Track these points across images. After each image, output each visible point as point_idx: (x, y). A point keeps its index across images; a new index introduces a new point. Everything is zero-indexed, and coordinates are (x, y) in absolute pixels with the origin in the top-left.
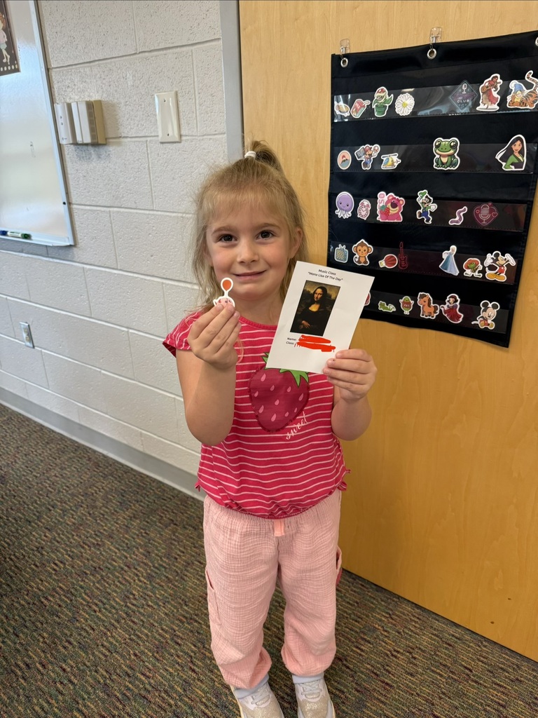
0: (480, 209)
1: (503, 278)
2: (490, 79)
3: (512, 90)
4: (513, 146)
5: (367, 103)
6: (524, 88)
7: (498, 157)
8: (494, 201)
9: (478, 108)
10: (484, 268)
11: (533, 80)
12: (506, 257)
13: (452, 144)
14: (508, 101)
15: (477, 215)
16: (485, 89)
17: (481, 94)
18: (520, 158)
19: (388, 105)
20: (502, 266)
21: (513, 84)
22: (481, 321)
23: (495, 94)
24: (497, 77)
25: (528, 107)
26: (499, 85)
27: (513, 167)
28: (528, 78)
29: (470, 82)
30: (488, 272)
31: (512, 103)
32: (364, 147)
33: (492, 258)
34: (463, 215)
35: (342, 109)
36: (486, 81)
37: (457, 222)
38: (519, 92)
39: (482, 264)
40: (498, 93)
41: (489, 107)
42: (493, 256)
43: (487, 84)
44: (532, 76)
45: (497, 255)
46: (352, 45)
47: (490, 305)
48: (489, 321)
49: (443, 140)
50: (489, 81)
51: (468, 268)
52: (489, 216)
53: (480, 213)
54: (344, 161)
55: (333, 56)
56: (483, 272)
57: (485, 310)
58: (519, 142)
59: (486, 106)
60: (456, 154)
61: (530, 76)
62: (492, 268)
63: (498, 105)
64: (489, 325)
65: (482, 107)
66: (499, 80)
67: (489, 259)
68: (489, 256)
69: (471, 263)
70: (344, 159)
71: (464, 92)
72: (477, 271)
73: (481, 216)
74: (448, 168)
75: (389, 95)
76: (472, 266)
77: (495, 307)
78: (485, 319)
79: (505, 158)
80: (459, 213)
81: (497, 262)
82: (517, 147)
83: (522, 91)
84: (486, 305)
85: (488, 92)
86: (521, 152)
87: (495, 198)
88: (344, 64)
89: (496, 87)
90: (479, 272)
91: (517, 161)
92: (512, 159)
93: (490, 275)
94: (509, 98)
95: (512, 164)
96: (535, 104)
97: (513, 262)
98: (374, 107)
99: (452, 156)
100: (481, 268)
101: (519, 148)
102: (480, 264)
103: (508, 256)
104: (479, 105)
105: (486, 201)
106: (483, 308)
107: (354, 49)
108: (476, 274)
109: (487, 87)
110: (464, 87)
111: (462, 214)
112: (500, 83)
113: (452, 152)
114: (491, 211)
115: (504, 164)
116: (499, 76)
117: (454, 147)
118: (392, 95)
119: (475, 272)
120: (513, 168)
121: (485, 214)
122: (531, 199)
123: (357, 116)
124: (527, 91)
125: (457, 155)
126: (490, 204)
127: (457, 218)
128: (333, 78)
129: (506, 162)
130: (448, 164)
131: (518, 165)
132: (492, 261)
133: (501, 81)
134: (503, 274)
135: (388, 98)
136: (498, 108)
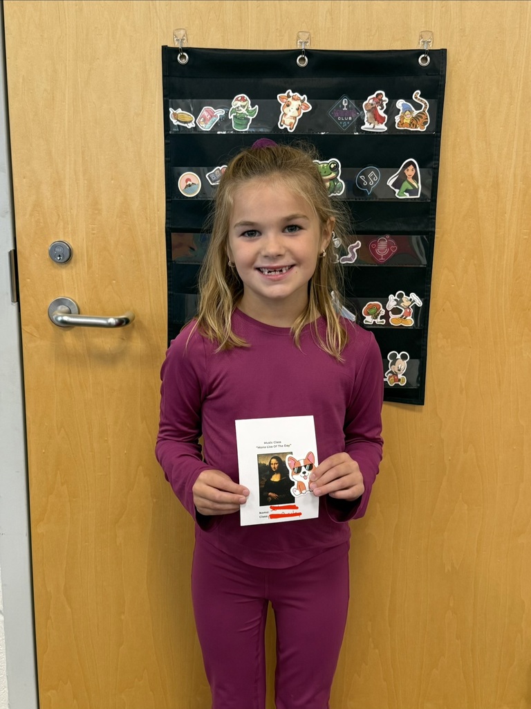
0: (376, 243)
1: (410, 322)
2: (374, 96)
3: (400, 110)
4: (406, 171)
5: (220, 113)
6: (413, 109)
7: (390, 183)
8: (391, 233)
9: (362, 128)
10: (387, 312)
11: (421, 101)
12: (411, 297)
13: (332, 166)
14: (397, 121)
15: (373, 251)
16: (370, 107)
17: (365, 112)
18: (415, 184)
19: (251, 118)
20: (408, 307)
21: (400, 103)
22: (390, 377)
23: (381, 113)
24: (381, 94)
25: (419, 129)
26: (384, 104)
27: (407, 194)
28: (416, 98)
29: (351, 97)
30: (392, 316)
31: (401, 123)
32: (221, 168)
33: (396, 300)
34: (357, 251)
35: (181, 117)
36: (369, 98)
37: (350, 259)
38: (408, 112)
39: (384, 307)
40: (384, 112)
41: (376, 127)
42: (396, 297)
43: (371, 101)
44: (420, 96)
45: (400, 296)
46: (190, 37)
47: (399, 356)
48: (400, 376)
49: (320, 162)
50: (373, 98)
51: (368, 314)
52: (387, 251)
53: (376, 247)
54: (190, 185)
55: (165, 49)
56: (386, 317)
57: (393, 364)
58: (411, 167)
59: (372, 125)
60: (338, 178)
61: (418, 96)
62: (396, 311)
63: (385, 125)
64: (399, 380)
65: (367, 127)
66: (384, 98)
67: (392, 301)
68: (391, 297)
69: (371, 307)
70: (189, 183)
71: (345, 109)
72: (379, 317)
73: (378, 251)
74: (332, 195)
75: (253, 106)
76: (373, 311)
77: (404, 357)
78: (395, 374)
79: (397, 184)
80: (352, 249)
81: (402, 304)
82: (410, 172)
83: (411, 112)
84: (394, 357)
85: (373, 111)
86: (415, 177)
87: (392, 229)
88: (183, 60)
89: (382, 105)
90: (381, 318)
91: (411, 188)
92: (405, 185)
93: (395, 320)
94: (397, 119)
95: (406, 191)
96: (426, 126)
97: (419, 303)
98: (231, 117)
99: (334, 179)
100: (383, 312)
101: (413, 174)
102: (381, 309)
103: (413, 296)
104: (364, 124)
105: (383, 233)
106: (391, 361)
107: (193, 43)
108: (378, 321)
109: (372, 105)
110: (345, 102)
111: (355, 250)
112: (385, 101)
113: (333, 175)
114: (389, 246)
115: (397, 191)
116: (383, 93)
117: (335, 169)
118: (257, 106)
119: (376, 318)
120: (407, 196)
121: (383, 247)
122: (433, 229)
123: (206, 127)
124: (416, 112)
125: (341, 178)
126: (388, 236)
127: (350, 256)
128: (164, 76)
129: (399, 188)
130: (331, 190)
131: (413, 191)
132: (395, 303)
133: (387, 99)
134: (409, 318)
135: (250, 109)
136: (386, 128)
